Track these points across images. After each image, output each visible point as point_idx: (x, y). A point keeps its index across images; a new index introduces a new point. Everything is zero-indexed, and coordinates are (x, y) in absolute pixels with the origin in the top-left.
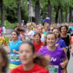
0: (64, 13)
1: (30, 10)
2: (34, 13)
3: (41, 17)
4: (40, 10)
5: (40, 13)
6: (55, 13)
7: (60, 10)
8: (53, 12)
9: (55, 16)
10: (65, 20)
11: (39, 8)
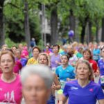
0: (94, 28)
1: (43, 24)
2: (50, 28)
3: (60, 33)
4: (59, 24)
5: (59, 27)
6: (81, 28)
7: (88, 23)
8: (77, 26)
9: (80, 33)
10: (95, 39)
11: (57, 21)
